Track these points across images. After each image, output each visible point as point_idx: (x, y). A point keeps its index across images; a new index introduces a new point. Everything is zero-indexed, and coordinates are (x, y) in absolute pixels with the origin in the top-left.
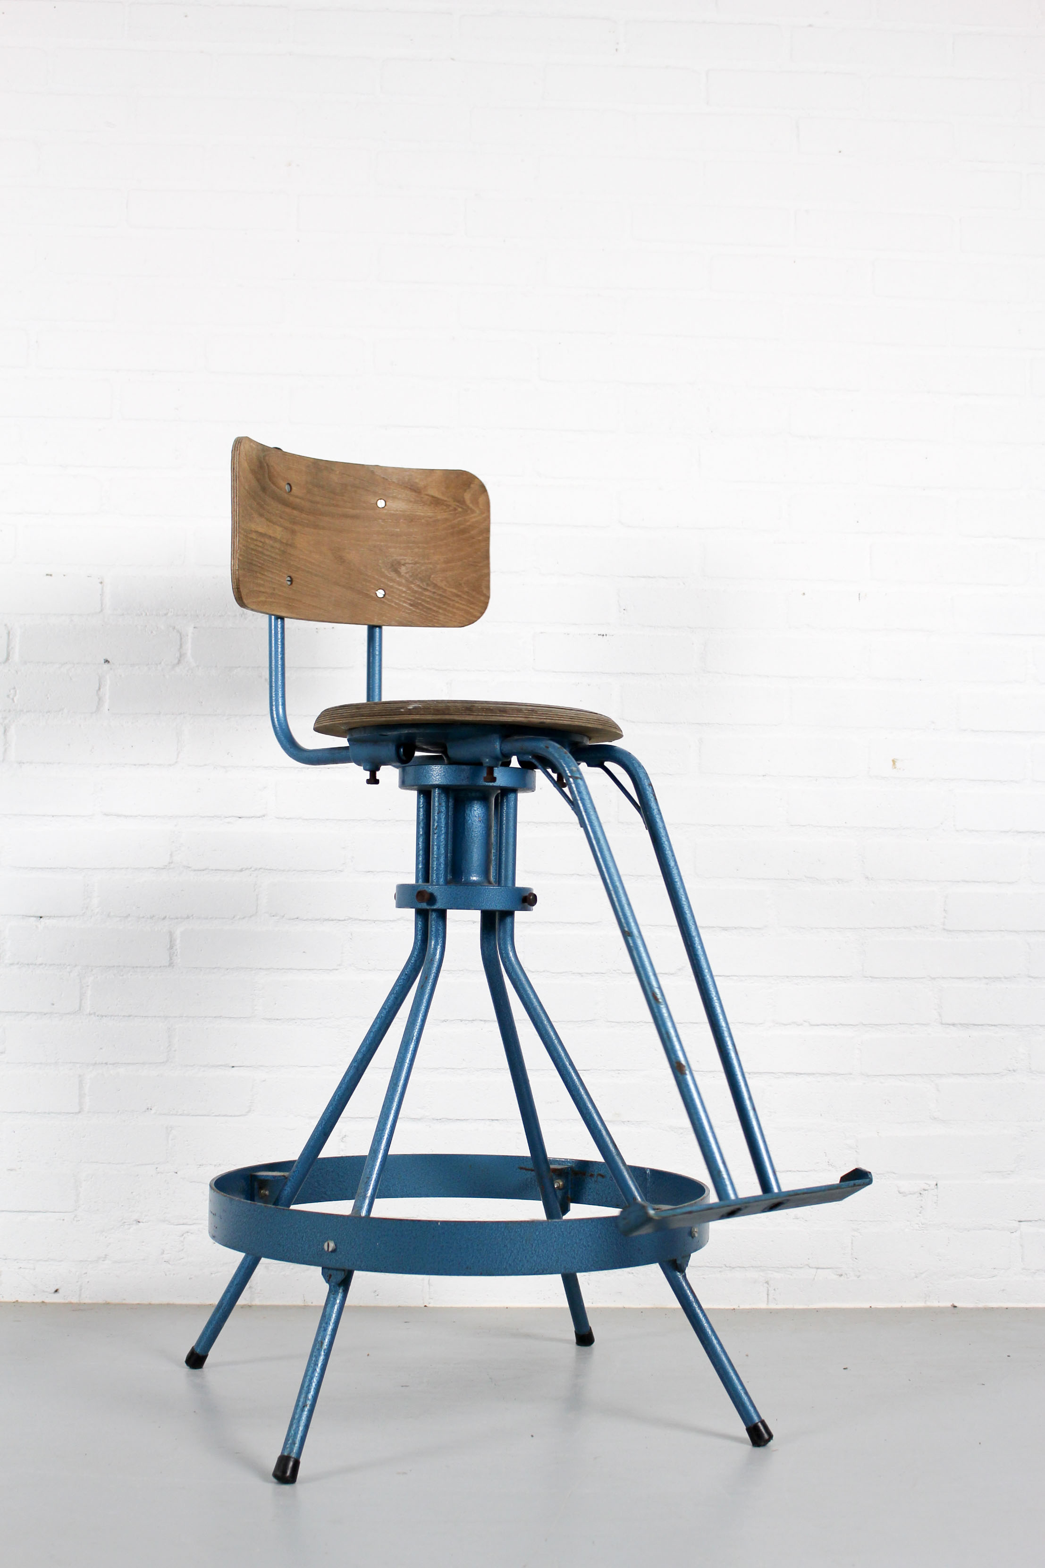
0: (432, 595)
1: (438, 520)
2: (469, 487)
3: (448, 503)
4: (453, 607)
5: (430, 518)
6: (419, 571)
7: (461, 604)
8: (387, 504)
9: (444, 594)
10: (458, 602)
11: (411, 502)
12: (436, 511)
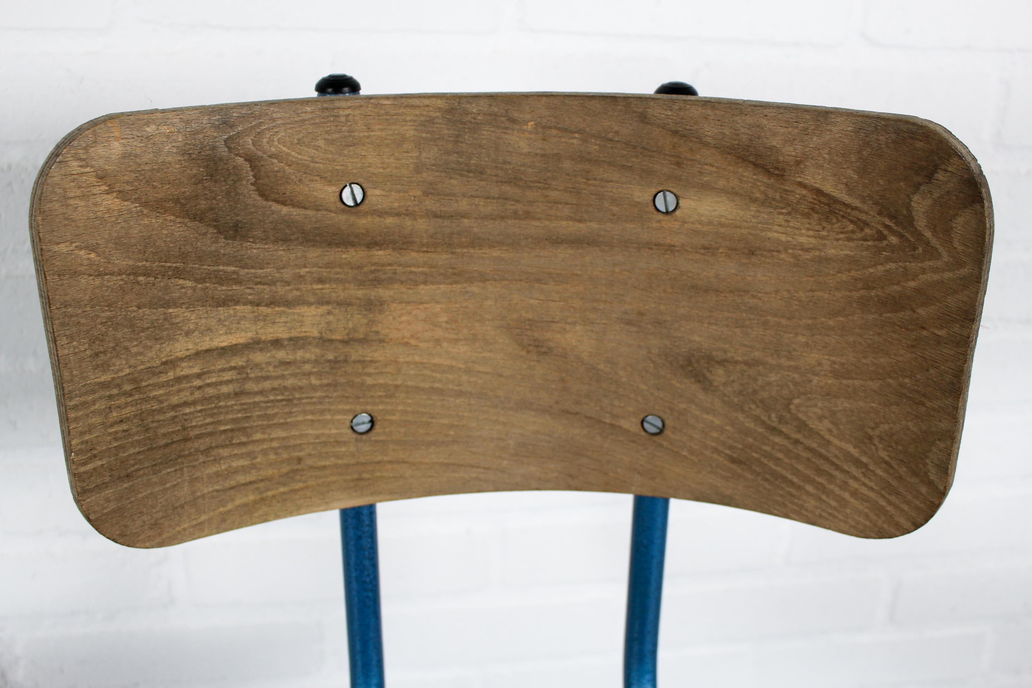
0: (790, 447)
1: (828, 260)
2: (930, 177)
3: (863, 217)
4: (844, 486)
5: (807, 250)
6: (760, 383)
7: (864, 484)
8: (681, 202)
9: (822, 451)
10: (855, 478)
11: (754, 200)
12: (824, 233)
